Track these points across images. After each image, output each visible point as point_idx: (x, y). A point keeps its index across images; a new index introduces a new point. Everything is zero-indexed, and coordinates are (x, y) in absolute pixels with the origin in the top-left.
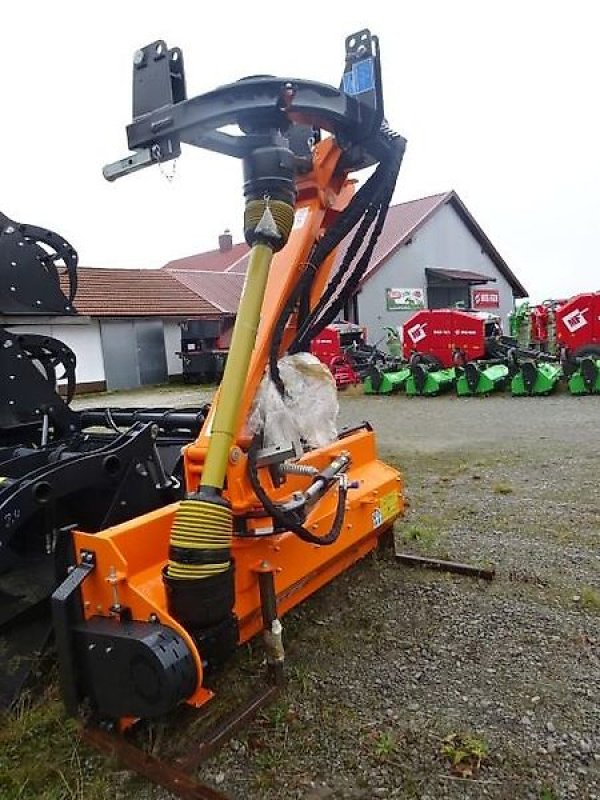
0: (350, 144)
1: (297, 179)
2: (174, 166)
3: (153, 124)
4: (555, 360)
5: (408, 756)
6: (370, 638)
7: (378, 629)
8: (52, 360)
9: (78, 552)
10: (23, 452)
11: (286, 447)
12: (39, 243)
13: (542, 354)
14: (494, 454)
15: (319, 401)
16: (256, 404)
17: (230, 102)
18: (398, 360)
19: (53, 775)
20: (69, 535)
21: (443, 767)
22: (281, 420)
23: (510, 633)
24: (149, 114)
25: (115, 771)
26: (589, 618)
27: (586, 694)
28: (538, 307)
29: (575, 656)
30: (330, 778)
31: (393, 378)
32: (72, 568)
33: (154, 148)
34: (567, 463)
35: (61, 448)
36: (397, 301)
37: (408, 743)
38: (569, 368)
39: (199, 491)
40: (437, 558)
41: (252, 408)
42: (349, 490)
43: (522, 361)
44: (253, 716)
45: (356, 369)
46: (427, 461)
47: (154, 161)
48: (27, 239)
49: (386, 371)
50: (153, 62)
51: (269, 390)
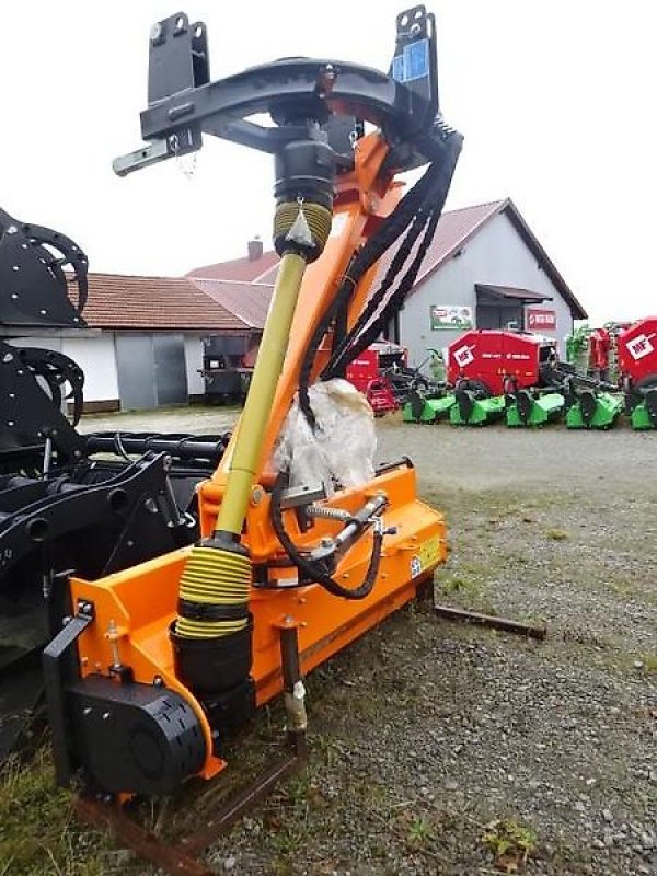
0: (398, 140)
1: (336, 179)
2: (195, 161)
3: (171, 111)
4: (616, 390)
5: (444, 844)
6: (404, 703)
7: (414, 692)
8: (58, 377)
9: (75, 601)
10: (20, 481)
11: (315, 487)
12: (46, 246)
13: (602, 383)
14: (546, 494)
15: (354, 435)
16: (283, 437)
17: (259, 87)
18: (443, 385)
19: (42, 852)
20: (65, 582)
21: (484, 859)
22: (310, 455)
23: (562, 702)
24: (167, 98)
25: (111, 849)
26: (652, 687)
27: (648, 778)
28: (599, 330)
29: (636, 732)
30: (355, 867)
31: (436, 405)
32: (68, 619)
33: (171, 139)
34: (629, 508)
35: (61, 479)
36: (443, 320)
37: (445, 829)
38: (632, 399)
39: (213, 537)
40: (482, 611)
41: (277, 442)
42: (385, 537)
43: (579, 391)
44: (270, 791)
45: (395, 394)
46: (471, 501)
47: (171, 154)
48: (32, 241)
49: (429, 398)
50: (172, 37)
51: (298, 420)
